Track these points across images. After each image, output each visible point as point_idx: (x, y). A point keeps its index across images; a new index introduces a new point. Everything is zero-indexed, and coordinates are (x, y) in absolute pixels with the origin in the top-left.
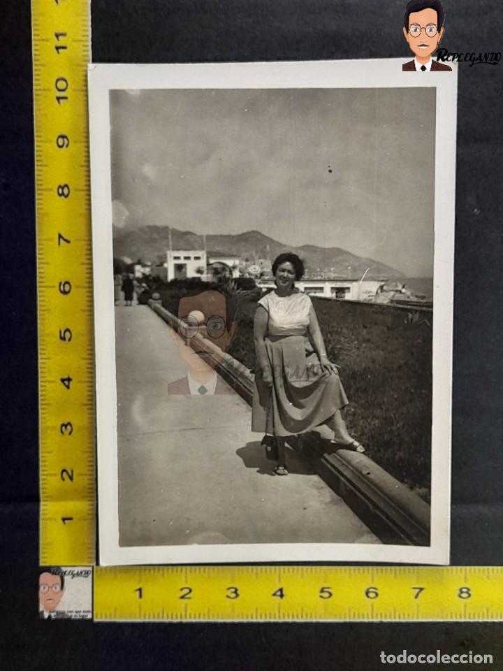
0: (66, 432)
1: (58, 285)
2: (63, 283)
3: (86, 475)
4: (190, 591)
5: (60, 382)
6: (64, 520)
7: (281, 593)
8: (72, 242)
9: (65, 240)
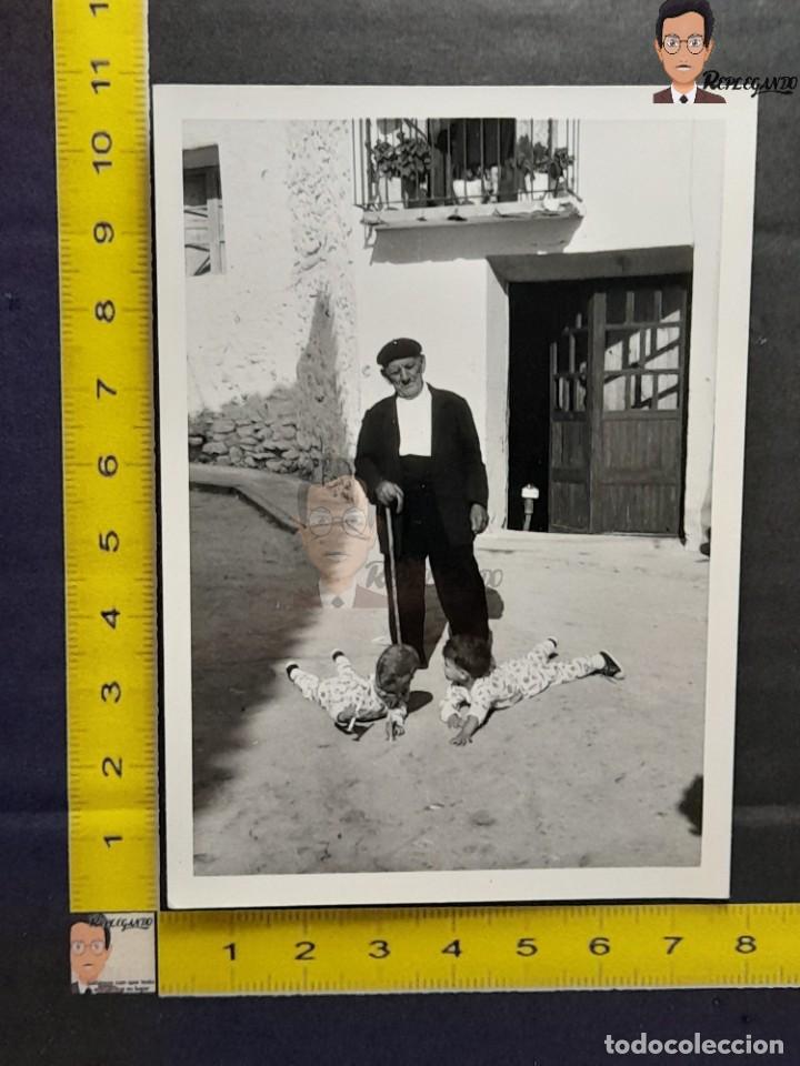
0: (111, 697)
1: (95, 461)
2: (104, 459)
3: (142, 766)
4: (312, 947)
5: (100, 616)
6: (107, 840)
7: (456, 948)
8: (118, 392)
9: (108, 390)
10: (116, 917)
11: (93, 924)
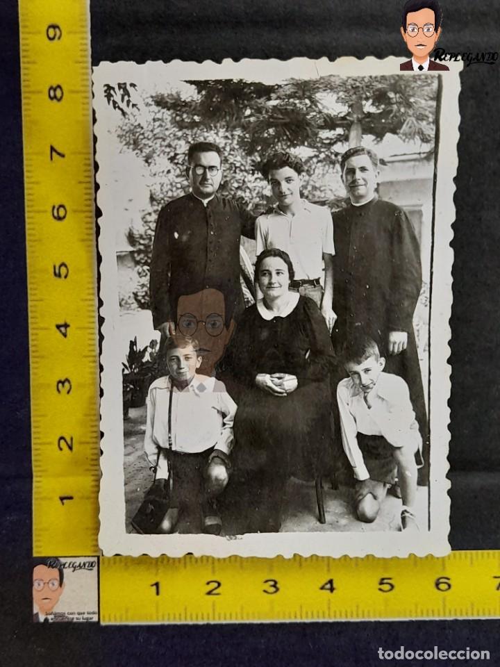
0: (64, 390)
1: (51, 209)
2: (56, 207)
3: (88, 443)
4: (219, 584)
5: (55, 328)
6: (62, 499)
7: (330, 586)
8: (66, 156)
9: (59, 154)
10: (68, 560)
11: (51, 566)
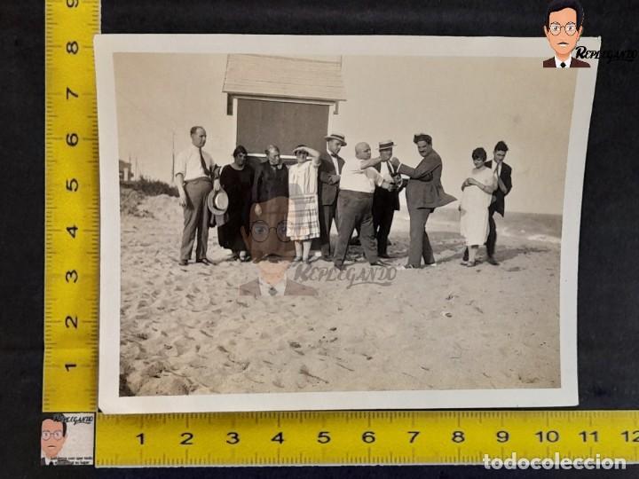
0: (71, 280)
1: (65, 137)
2: (70, 135)
3: (90, 322)
4: (192, 436)
5: (66, 231)
6: (67, 366)
7: (280, 438)
8: (79, 96)
9: (73, 94)
11: (56, 420)
